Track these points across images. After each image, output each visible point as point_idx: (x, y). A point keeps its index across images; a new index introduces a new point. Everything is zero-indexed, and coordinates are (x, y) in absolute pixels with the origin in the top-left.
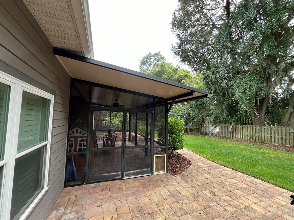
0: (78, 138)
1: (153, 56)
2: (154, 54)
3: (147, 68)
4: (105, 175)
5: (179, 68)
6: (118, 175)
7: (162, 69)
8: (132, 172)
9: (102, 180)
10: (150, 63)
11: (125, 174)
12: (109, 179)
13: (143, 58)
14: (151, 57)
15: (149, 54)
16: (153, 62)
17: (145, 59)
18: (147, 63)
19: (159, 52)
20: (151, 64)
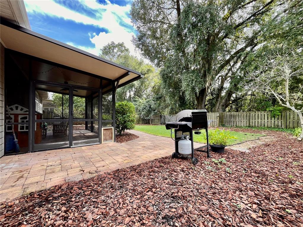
0: (19, 116)
1: (117, 46)
2: (118, 44)
3: (110, 58)
4: (52, 144)
5: (143, 62)
6: (66, 144)
7: (125, 61)
8: (80, 141)
9: (49, 149)
10: (113, 53)
11: (73, 143)
12: (57, 148)
13: (105, 47)
14: (114, 47)
15: (112, 43)
16: (117, 53)
17: (108, 49)
18: (110, 53)
19: (123, 43)
20: (114, 55)
